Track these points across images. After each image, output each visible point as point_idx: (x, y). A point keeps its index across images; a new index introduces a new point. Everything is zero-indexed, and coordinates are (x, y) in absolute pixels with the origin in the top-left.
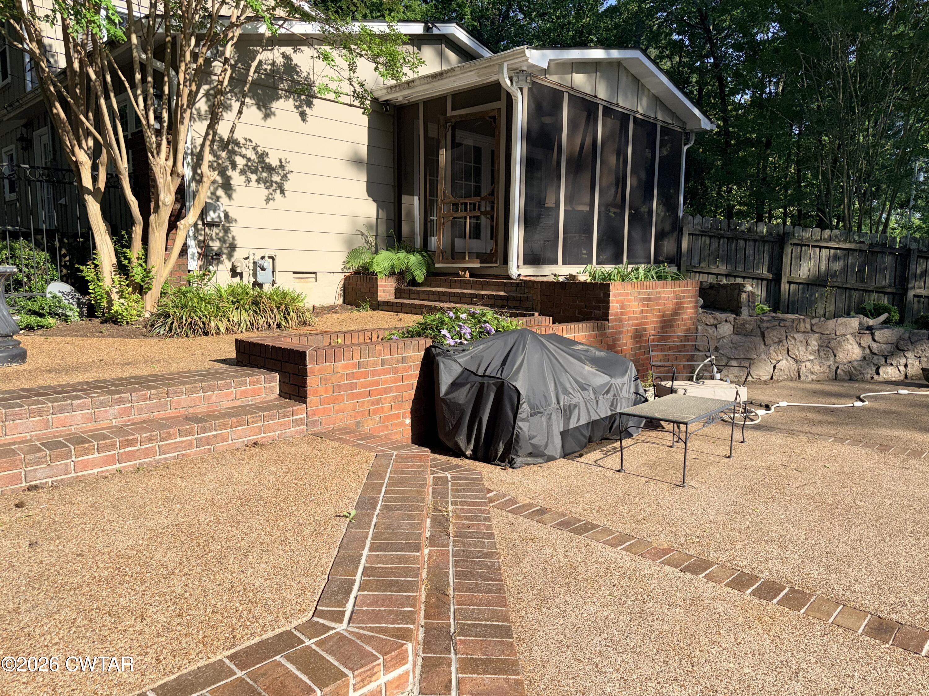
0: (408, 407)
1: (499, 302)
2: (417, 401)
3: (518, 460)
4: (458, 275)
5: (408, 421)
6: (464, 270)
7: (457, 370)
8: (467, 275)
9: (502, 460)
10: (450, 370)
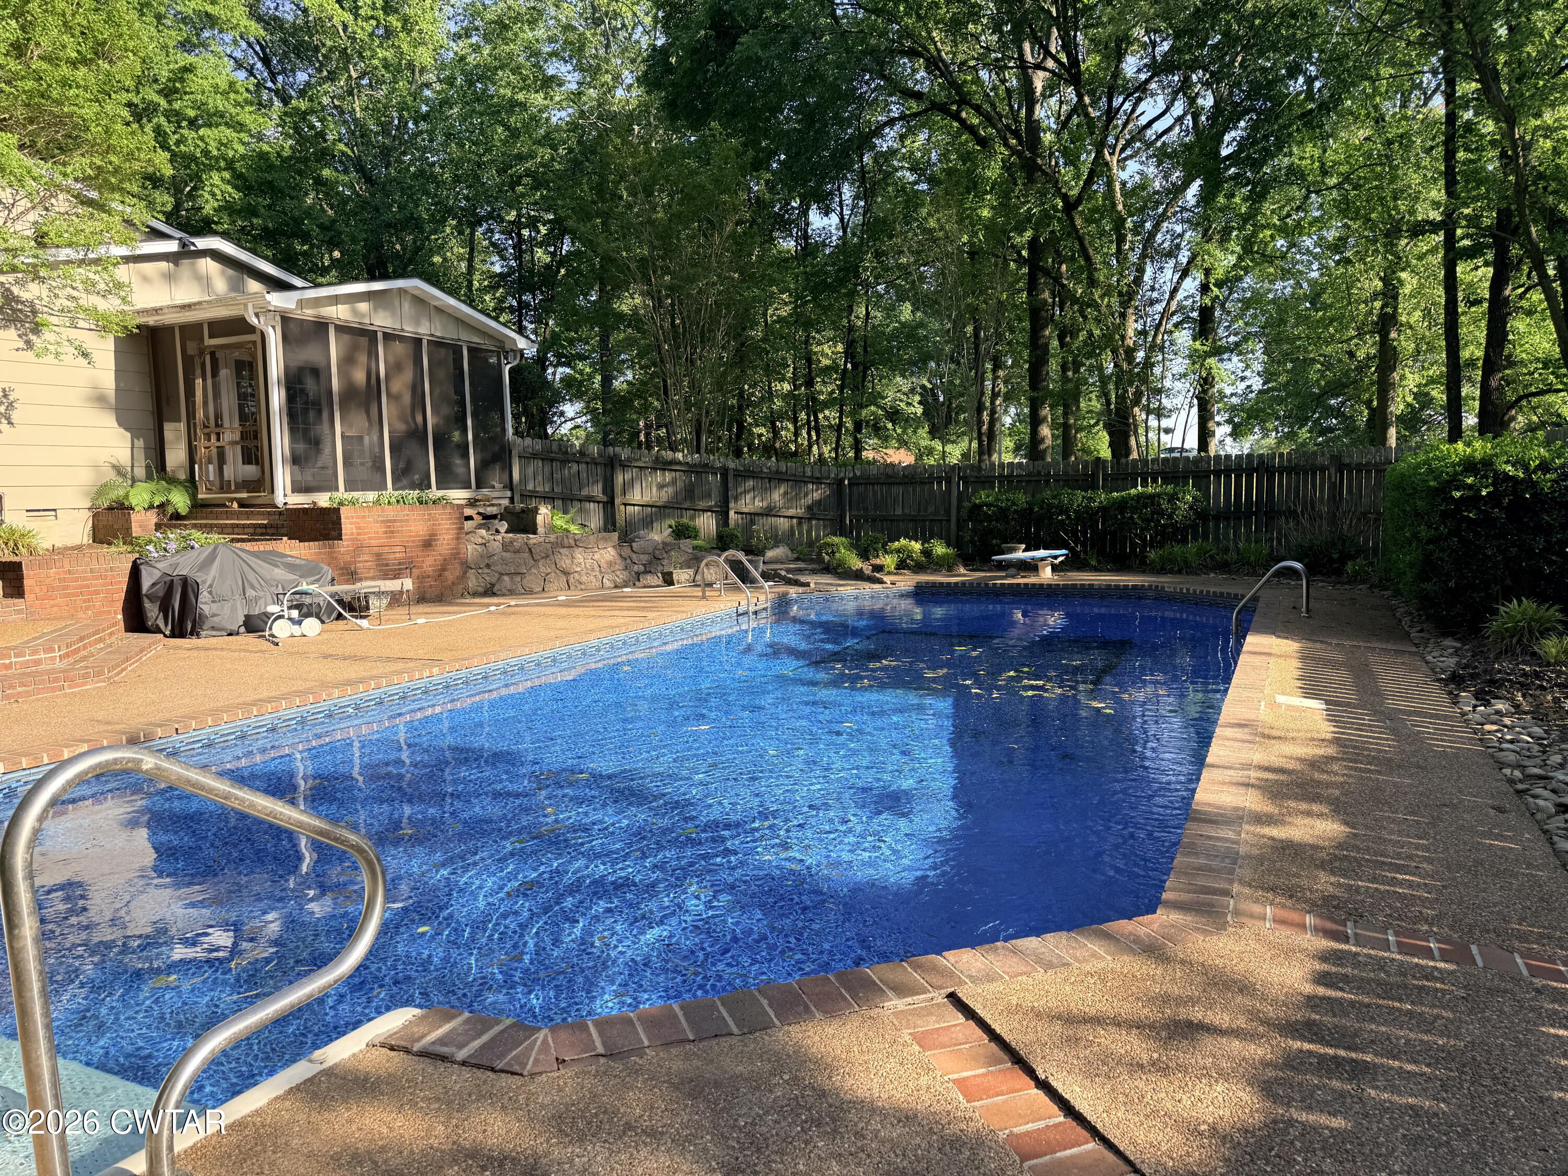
0: (120, 605)
1: (259, 531)
2: (127, 600)
3: (203, 633)
4: (224, 505)
5: (120, 617)
6: (232, 500)
7: (157, 574)
8: (235, 505)
9: (192, 634)
10: (151, 574)
